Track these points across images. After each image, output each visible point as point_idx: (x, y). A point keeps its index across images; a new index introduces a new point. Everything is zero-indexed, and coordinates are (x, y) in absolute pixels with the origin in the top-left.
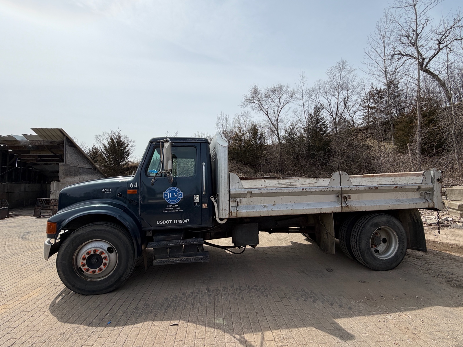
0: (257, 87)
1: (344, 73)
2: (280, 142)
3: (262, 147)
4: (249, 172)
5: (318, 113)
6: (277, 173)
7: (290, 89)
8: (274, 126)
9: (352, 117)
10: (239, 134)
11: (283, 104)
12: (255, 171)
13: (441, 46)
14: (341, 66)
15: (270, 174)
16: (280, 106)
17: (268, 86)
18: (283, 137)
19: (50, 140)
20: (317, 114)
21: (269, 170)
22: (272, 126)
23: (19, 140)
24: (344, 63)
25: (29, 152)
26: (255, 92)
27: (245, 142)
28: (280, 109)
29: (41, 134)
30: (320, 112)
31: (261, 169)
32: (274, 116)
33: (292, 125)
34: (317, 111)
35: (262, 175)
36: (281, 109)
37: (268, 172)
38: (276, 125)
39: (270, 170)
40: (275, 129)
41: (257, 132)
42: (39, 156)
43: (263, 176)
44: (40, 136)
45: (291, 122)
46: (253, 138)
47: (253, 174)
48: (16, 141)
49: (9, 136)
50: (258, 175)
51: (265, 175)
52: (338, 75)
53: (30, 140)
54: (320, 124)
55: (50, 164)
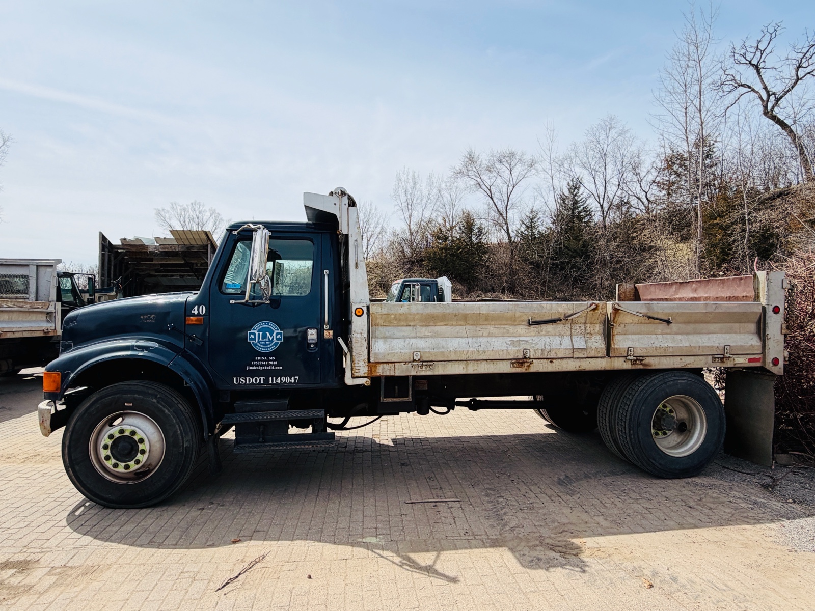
0: (473, 152)
1: (613, 133)
2: (510, 241)
3: (481, 249)
4: (459, 290)
5: (576, 191)
6: (503, 292)
7: (527, 158)
8: (501, 215)
9: (646, 193)
10: (443, 229)
11: (517, 179)
12: (469, 288)
13: (801, 73)
14: (607, 124)
15: (491, 295)
16: (512, 183)
17: (492, 149)
18: (516, 231)
19: (187, 243)
20: (575, 193)
21: (490, 288)
22: (497, 215)
23: (146, 244)
24: (612, 119)
25: (151, 260)
26: (471, 159)
27: (453, 241)
28: (511, 188)
29: (178, 237)
30: (578, 190)
31: (477, 285)
32: (502, 200)
33: (532, 212)
34: (575, 188)
35: (479, 296)
36: (514, 187)
37: (490, 291)
38: (505, 213)
39: (493, 288)
40: (502, 220)
41: (472, 225)
42: (162, 265)
43: (480, 298)
44: (176, 239)
45: (531, 208)
46: (466, 235)
47: (465, 295)
48: (143, 246)
49: (137, 240)
50: (473, 296)
51: (483, 296)
52: (603, 137)
53: (160, 245)
54: (580, 209)
55: (172, 276)
